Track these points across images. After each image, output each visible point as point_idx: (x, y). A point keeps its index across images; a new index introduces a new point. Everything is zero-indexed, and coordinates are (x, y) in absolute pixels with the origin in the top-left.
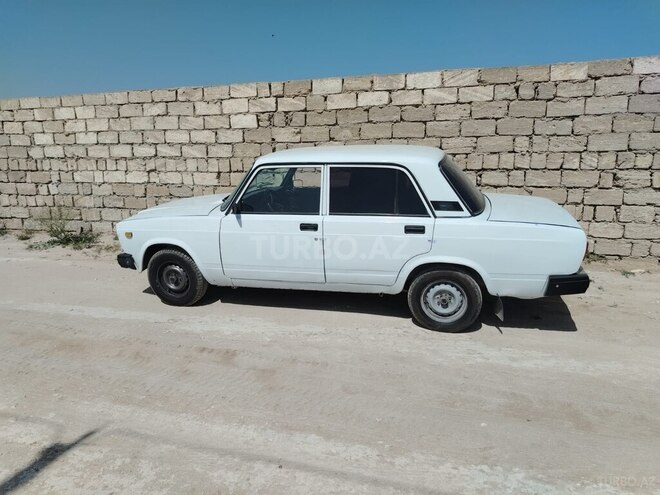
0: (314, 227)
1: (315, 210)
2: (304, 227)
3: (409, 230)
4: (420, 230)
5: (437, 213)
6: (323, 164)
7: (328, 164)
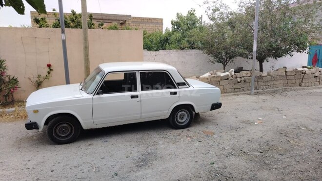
0: (137, 97)
1: (136, 90)
2: (132, 97)
3: (172, 93)
4: (175, 93)
5: (180, 87)
6: (137, 71)
7: (139, 71)
